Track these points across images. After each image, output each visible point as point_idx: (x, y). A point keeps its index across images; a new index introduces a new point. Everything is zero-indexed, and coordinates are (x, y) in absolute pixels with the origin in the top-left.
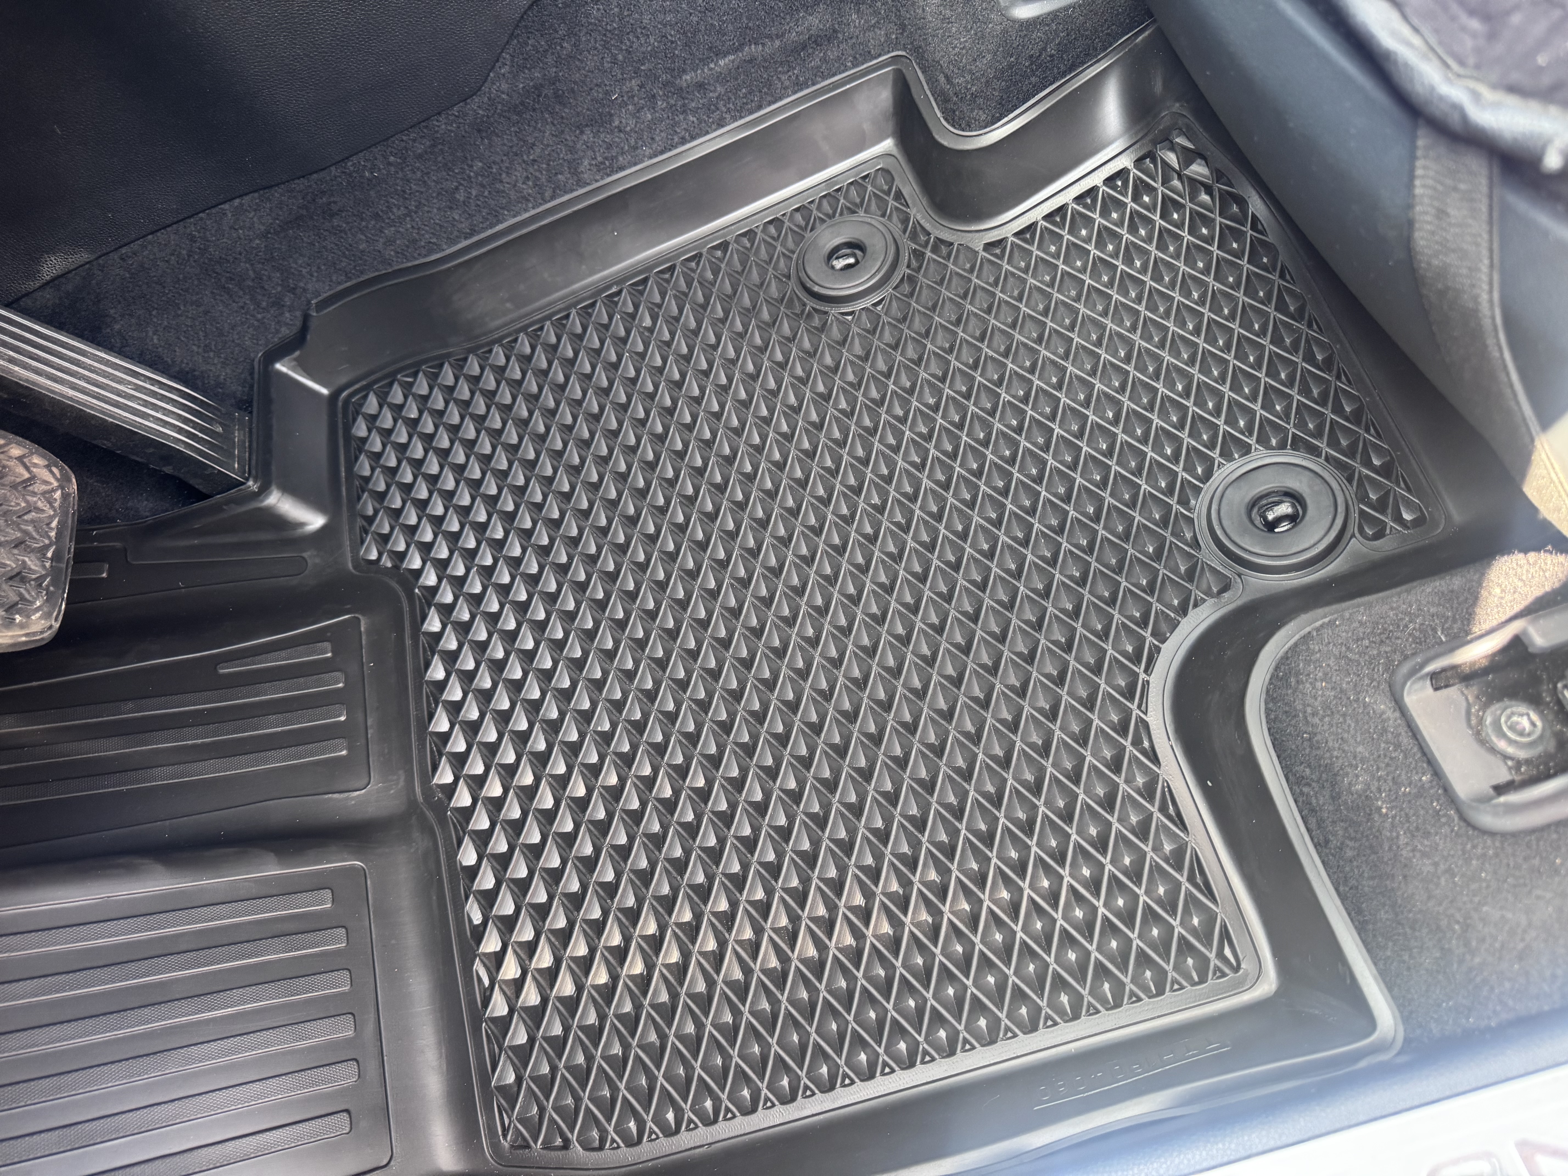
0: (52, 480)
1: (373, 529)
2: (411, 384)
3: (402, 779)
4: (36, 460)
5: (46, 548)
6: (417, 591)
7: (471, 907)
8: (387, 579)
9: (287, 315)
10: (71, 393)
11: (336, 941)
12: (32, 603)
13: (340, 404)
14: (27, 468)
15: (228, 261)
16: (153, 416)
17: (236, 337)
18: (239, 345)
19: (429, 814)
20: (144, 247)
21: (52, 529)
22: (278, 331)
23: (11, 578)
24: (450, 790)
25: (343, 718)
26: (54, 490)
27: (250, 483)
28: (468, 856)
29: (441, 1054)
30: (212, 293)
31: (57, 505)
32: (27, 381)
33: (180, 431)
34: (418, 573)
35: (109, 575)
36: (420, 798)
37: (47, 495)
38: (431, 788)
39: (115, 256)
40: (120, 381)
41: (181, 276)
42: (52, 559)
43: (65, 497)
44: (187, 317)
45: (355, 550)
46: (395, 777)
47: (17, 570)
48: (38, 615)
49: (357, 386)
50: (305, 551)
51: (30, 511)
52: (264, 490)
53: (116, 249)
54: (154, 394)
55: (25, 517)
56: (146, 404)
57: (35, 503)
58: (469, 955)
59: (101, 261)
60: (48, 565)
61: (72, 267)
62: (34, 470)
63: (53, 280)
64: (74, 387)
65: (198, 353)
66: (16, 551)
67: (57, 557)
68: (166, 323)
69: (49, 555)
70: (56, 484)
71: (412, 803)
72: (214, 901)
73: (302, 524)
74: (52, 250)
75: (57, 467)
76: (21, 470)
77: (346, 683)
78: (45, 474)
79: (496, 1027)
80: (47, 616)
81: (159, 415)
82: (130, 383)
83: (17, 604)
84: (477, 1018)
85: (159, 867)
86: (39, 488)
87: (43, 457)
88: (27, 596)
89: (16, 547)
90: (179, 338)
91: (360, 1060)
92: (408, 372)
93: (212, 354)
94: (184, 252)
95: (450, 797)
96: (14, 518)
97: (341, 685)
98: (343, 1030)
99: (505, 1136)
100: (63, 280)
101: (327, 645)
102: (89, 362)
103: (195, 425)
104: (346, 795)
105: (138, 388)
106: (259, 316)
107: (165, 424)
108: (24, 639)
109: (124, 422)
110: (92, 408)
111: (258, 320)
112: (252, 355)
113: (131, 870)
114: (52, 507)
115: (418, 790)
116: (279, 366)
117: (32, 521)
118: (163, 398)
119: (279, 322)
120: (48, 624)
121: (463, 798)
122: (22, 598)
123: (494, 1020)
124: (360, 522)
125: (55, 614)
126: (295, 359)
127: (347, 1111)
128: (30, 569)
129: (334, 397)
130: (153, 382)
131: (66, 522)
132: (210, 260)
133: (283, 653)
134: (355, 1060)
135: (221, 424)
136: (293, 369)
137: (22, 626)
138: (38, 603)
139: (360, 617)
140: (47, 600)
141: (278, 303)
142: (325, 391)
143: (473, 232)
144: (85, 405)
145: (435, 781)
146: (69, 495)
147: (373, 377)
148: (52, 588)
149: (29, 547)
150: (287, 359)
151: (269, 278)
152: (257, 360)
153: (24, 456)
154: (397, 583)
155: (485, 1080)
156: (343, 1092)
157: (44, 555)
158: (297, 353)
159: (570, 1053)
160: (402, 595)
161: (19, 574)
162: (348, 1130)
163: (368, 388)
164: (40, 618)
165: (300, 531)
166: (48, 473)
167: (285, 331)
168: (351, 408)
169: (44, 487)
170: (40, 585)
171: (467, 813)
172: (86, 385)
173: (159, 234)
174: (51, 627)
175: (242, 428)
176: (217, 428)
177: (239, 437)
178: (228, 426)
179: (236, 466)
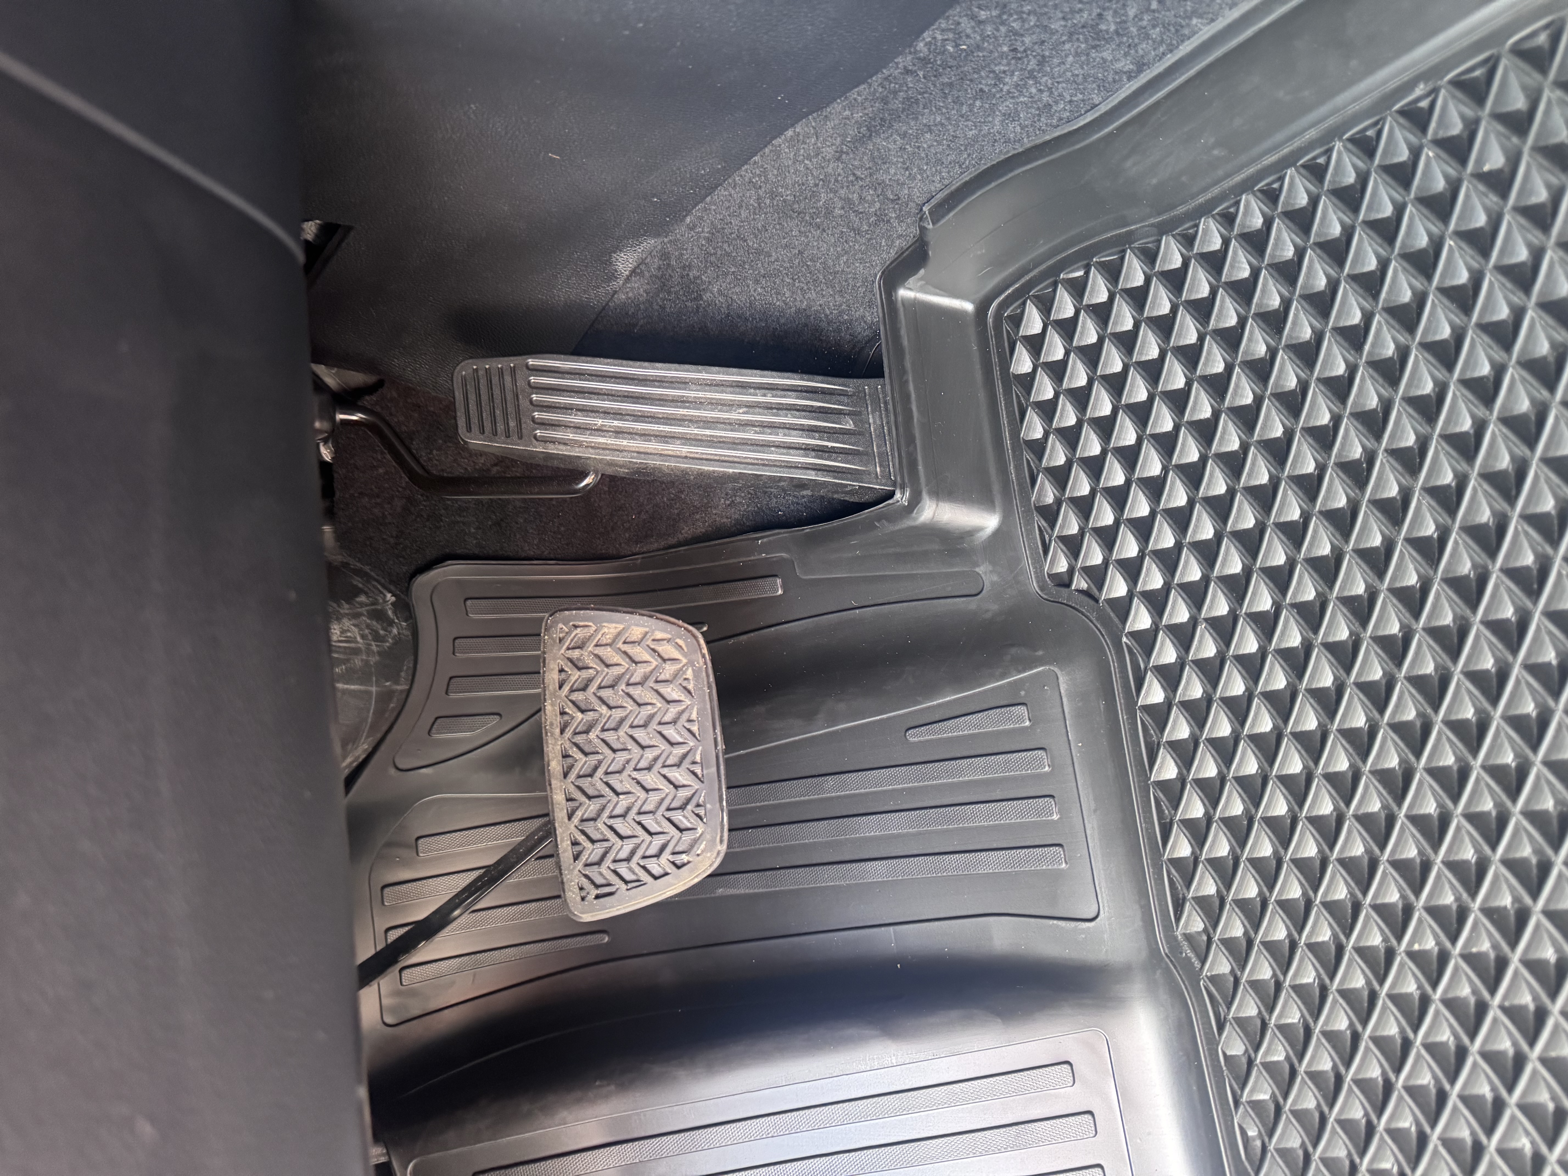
0: (680, 655)
1: (1057, 528)
3: (1139, 915)
4: (661, 634)
5: (693, 751)
6: (1125, 636)
13: (990, 320)
14: (651, 652)
21: (693, 723)
26: (683, 669)
27: (897, 493)
31: (691, 688)
33: (807, 450)
34: (1124, 608)
36: (1164, 949)
37: (680, 681)
38: (1176, 938)
40: (730, 406)
42: (701, 765)
45: (1038, 561)
47: (670, 796)
48: (702, 847)
49: (1008, 294)
50: (978, 566)
51: (667, 710)
52: (915, 502)
54: (769, 409)
55: (666, 719)
56: (763, 427)
57: (671, 694)
60: (700, 774)
61: (645, 255)
62: (660, 650)
63: (634, 271)
67: (705, 762)
69: (698, 759)
70: (684, 661)
71: (1154, 953)
75: (680, 636)
76: (647, 657)
78: (670, 651)
80: (711, 843)
81: (781, 438)
82: (740, 405)
83: (679, 839)
86: (670, 672)
87: (665, 628)
88: (688, 825)
92: (1074, 266)
96: (654, 726)
103: (822, 434)
104: (1073, 924)
105: (751, 408)
107: (789, 448)
108: (696, 880)
114: (687, 693)
115: (1160, 937)
116: (904, 293)
118: (779, 409)
119: (889, 237)
126: (922, 279)
129: (982, 308)
130: (764, 389)
135: (852, 415)
136: (922, 291)
138: (700, 830)
139: (1057, 670)
140: (707, 824)
141: (882, 220)
142: (969, 307)
143: (1141, 67)
147: (1029, 277)
150: (911, 280)
152: (877, 293)
153: (644, 635)
157: (693, 762)
158: (921, 271)
161: (674, 798)
163: (1021, 295)
164: (705, 850)
165: (969, 543)
166: (674, 648)
167: (902, 245)
168: (1006, 326)
169: (675, 669)
170: (697, 804)
172: (696, 430)
175: (876, 408)
176: (849, 425)
177: (874, 422)
178: (859, 413)
179: (878, 469)
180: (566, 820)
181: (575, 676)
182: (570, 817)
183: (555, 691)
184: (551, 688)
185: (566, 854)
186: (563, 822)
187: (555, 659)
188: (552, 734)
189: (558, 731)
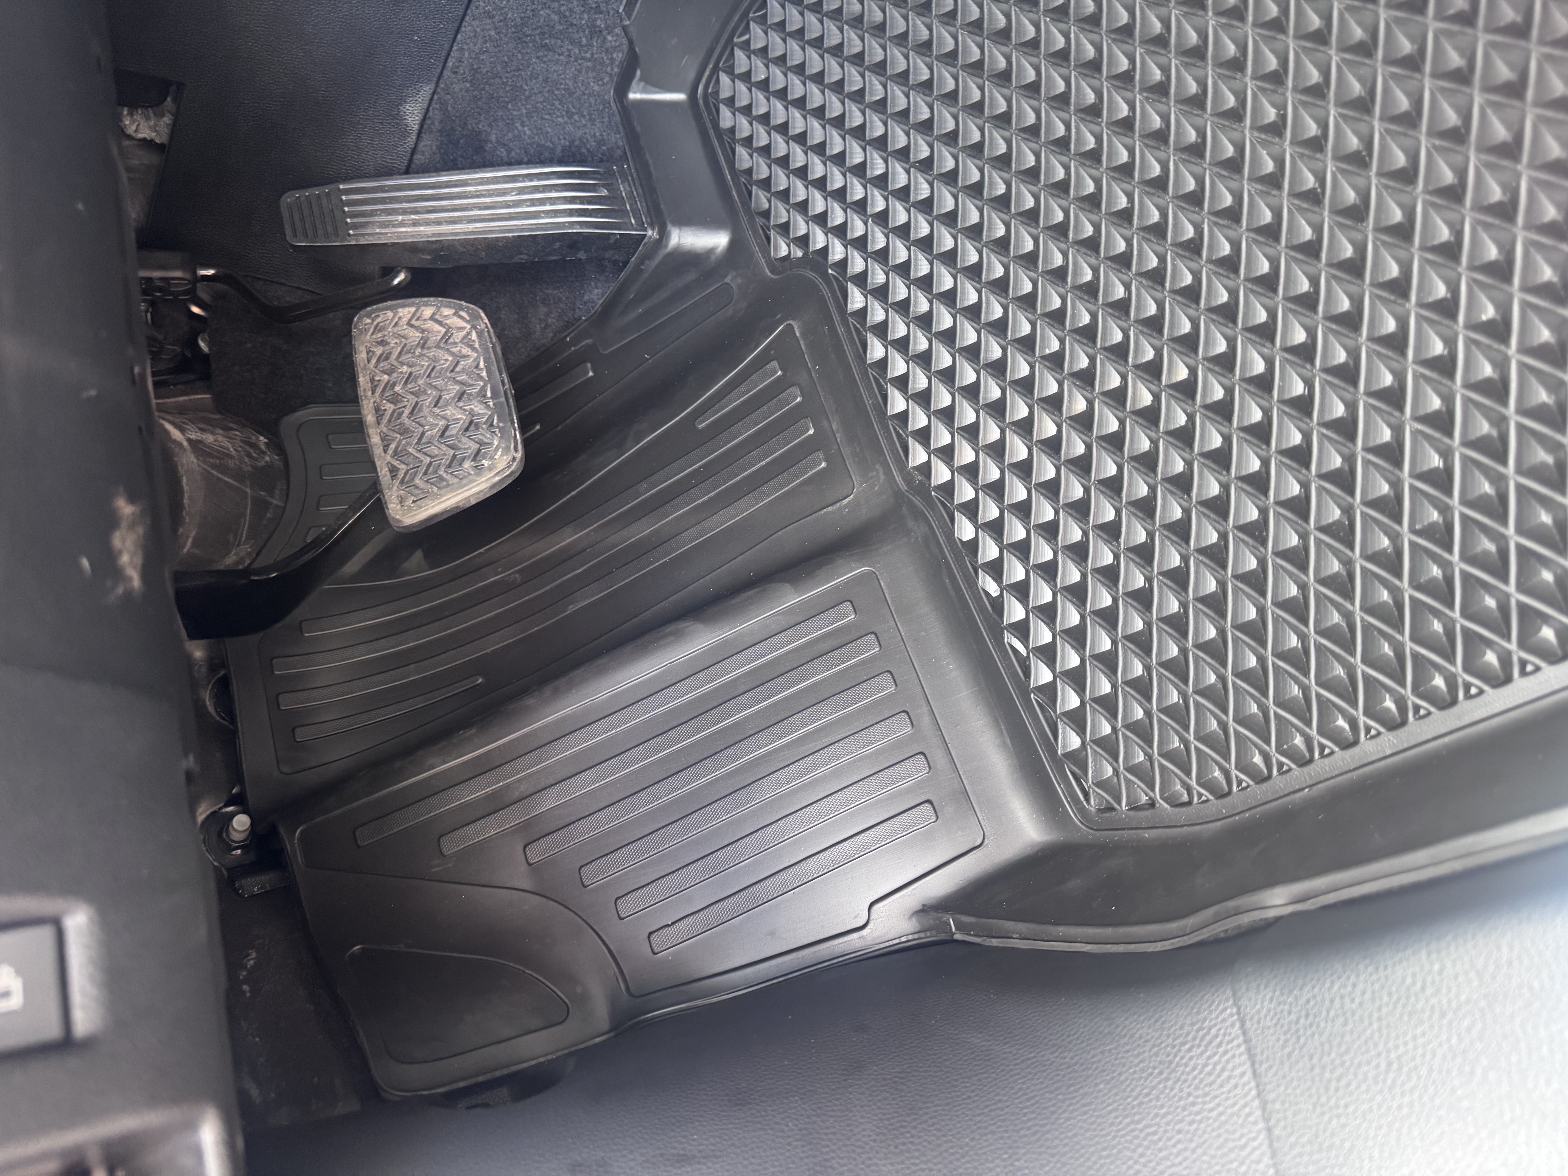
0: (464, 324)
1: (772, 223)
2: (748, 42)
3: (881, 471)
4: (447, 312)
5: (483, 389)
6: (830, 271)
7: (984, 581)
8: (801, 272)
9: (610, 38)
10: (471, 227)
11: (869, 649)
12: (492, 444)
13: (701, 102)
14: (440, 323)
15: (529, 17)
16: (543, 212)
17: (583, 88)
18: (589, 95)
19: (917, 501)
20: (461, 50)
21: (481, 369)
22: (612, 60)
23: (467, 430)
24: (926, 469)
25: (811, 432)
26: (469, 333)
27: (650, 233)
28: (966, 530)
29: (1001, 730)
30: (538, 58)
31: (477, 345)
32: (434, 235)
33: (571, 213)
34: (825, 251)
35: (594, 371)
36: (903, 486)
37: (466, 341)
38: (909, 473)
39: (447, 73)
40: (504, 192)
41: (506, 59)
42: (491, 398)
43: (480, 334)
44: (535, 94)
45: (766, 252)
46: (874, 473)
47: (468, 421)
48: (499, 453)
49: (707, 73)
50: (726, 276)
51: (458, 362)
52: (664, 235)
53: (444, 67)
54: (536, 189)
55: (457, 369)
56: (533, 202)
57: (460, 351)
58: (997, 630)
59: (442, 86)
60: (491, 404)
61: (426, 106)
62: (448, 322)
63: (422, 126)
64: (471, 220)
65: (566, 123)
66: (461, 404)
67: (495, 395)
68: (524, 111)
69: (489, 394)
70: (469, 326)
71: (898, 494)
72: (754, 642)
73: (711, 251)
74: (402, 100)
75: (462, 310)
76: (437, 327)
77: (802, 395)
78: (456, 322)
79: (1045, 695)
80: (507, 450)
81: (548, 208)
82: (513, 189)
83: (479, 451)
84: (1024, 690)
85: (700, 626)
86: (458, 336)
87: (449, 307)
88: (486, 440)
89: (460, 399)
90: (543, 119)
91: (926, 752)
92: (741, 29)
93: (576, 117)
94: (493, 33)
95: (928, 476)
96: (449, 375)
97: (799, 399)
98: (901, 728)
99: (1088, 800)
100: (428, 122)
101: (774, 364)
102: (473, 188)
103: (582, 201)
104: (838, 505)
105: (521, 191)
106: (588, 55)
107: (556, 213)
108: (497, 479)
109: (522, 230)
110: (491, 232)
111: (589, 60)
112: (606, 97)
113: (679, 636)
114: (473, 349)
115: (898, 479)
116: (632, 96)
117: (463, 370)
118: (546, 188)
119: (607, 50)
120: (510, 457)
121: (942, 473)
122: (481, 443)
123: (1040, 689)
124: (760, 221)
125: (512, 446)
126: (641, 80)
127: (928, 801)
128: (479, 414)
129: (693, 95)
130: (530, 177)
131: (490, 358)
132: (516, 26)
133: (742, 388)
134: (922, 753)
135: (604, 186)
136: (644, 91)
137: (490, 468)
138: (496, 443)
139: (791, 322)
140: (501, 437)
141: (595, 32)
142: (680, 97)
144: (485, 232)
145: (911, 465)
146: (482, 331)
147: (715, 56)
148: (501, 424)
149: (470, 394)
150: (634, 84)
151: (571, 10)
152: (612, 100)
153: (434, 314)
154: (811, 270)
155: (1051, 749)
156: (920, 785)
157: (485, 396)
158: (638, 73)
159: (1124, 710)
160: (820, 281)
161: (471, 422)
162: (934, 819)
163: (715, 70)
164: (502, 455)
165: (713, 258)
166: (458, 320)
167: (619, 56)
168: (711, 99)
169: (462, 334)
170: (492, 425)
171: (948, 488)
172: (479, 212)
173: (463, 29)
174: (514, 459)
175: (625, 179)
176: (604, 192)
177: (625, 189)
178: (612, 184)
179: (633, 221)
180: (383, 454)
181: (379, 350)
182: (385, 451)
183: (365, 366)
184: (362, 365)
185: (386, 479)
186: (380, 456)
187: (362, 344)
188: (366, 397)
189: (370, 393)
